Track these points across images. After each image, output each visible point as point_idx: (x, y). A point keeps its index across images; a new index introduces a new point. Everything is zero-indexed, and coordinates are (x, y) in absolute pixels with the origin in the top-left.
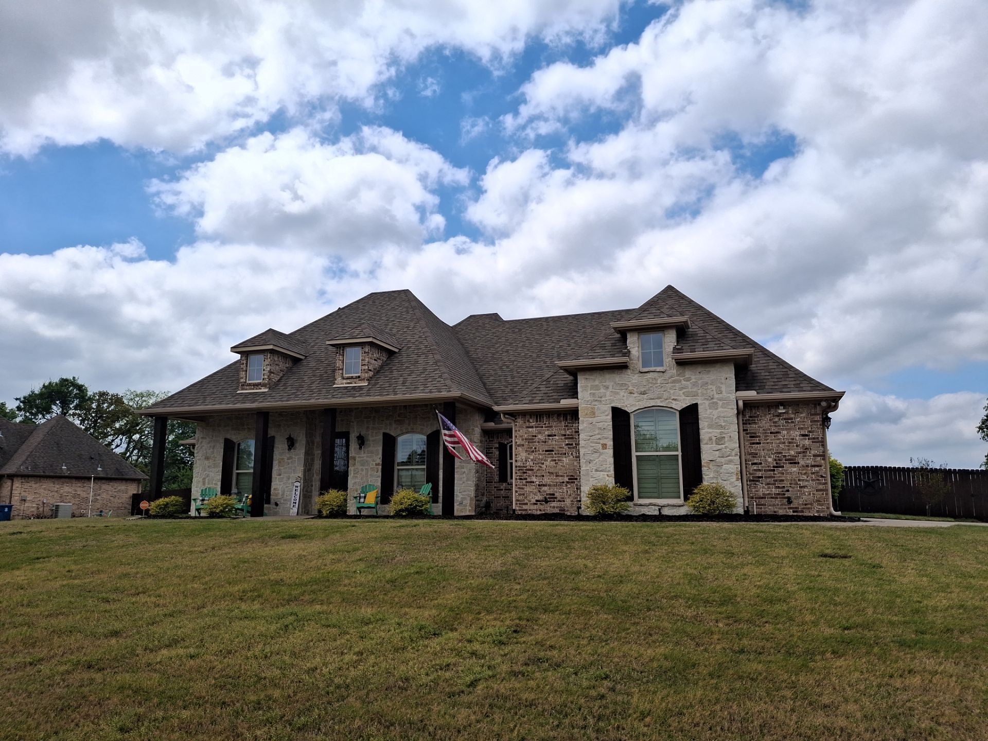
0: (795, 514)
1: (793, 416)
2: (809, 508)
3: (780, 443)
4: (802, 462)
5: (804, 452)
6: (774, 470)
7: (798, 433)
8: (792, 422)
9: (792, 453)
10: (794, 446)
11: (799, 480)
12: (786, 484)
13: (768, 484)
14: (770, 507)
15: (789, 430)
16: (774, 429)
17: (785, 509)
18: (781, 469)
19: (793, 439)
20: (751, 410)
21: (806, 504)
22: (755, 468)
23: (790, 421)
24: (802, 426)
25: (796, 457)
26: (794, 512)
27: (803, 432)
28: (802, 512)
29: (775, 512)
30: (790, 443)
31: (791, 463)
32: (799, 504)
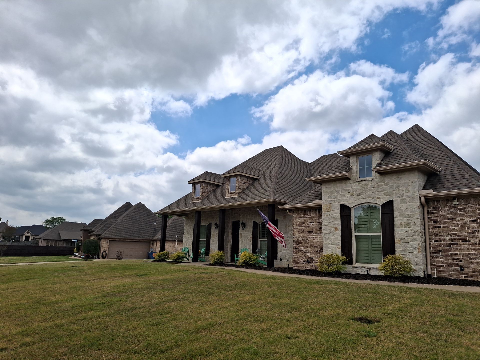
0: (466, 279)
1: (465, 207)
2: (477, 275)
3: (455, 227)
4: (472, 241)
5: (473, 233)
6: (451, 246)
7: (469, 219)
8: (465, 211)
9: (464, 234)
10: (465, 229)
11: (470, 254)
12: (460, 256)
13: (446, 256)
14: (447, 273)
15: (462, 217)
16: (451, 217)
17: (459, 274)
18: (455, 245)
19: (465, 224)
20: (434, 203)
21: (475, 272)
22: (437, 244)
23: (462, 210)
24: (472, 214)
25: (467, 236)
26: (465, 277)
27: (472, 219)
28: (472, 277)
29: (451, 276)
30: (462, 226)
31: (463, 241)
32: (469, 272)
